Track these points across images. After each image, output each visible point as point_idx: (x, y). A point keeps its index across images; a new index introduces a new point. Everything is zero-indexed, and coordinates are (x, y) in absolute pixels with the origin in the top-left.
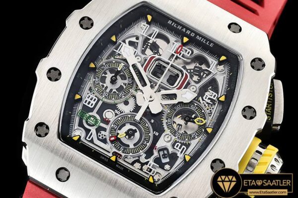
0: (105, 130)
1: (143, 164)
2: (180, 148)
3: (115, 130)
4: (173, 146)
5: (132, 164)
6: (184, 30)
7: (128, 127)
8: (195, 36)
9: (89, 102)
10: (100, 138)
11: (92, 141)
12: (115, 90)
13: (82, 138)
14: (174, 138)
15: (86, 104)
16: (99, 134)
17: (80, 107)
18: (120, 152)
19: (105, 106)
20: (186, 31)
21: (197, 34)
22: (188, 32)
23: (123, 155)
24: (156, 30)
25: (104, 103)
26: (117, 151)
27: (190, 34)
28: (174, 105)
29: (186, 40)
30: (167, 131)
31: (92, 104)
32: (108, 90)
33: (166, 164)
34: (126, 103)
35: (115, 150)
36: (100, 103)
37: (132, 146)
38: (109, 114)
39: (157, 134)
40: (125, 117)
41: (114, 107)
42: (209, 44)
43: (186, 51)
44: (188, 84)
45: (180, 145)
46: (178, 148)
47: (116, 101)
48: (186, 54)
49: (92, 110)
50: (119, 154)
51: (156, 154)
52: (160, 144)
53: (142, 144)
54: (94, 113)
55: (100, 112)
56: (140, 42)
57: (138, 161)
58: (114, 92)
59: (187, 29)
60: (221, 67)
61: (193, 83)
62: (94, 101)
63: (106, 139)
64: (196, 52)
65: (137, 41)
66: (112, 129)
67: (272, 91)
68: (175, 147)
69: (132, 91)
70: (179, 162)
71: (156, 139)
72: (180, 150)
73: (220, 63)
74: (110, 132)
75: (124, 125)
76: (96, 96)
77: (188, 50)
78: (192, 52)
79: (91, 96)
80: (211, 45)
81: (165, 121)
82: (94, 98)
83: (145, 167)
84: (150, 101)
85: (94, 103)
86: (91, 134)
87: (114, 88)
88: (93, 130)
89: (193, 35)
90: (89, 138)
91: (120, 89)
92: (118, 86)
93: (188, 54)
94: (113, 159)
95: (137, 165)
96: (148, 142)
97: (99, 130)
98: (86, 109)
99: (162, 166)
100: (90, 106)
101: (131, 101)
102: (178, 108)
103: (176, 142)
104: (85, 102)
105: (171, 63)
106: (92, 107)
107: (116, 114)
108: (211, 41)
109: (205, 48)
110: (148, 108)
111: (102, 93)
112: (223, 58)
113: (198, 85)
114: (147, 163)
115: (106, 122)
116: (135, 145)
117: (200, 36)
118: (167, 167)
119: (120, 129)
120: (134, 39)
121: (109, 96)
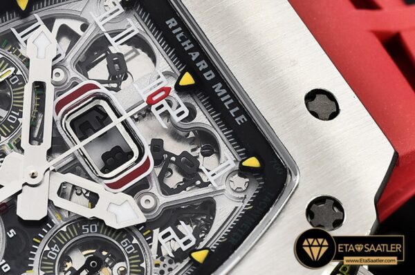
6: (195, 56)
8: (214, 81)
20: (198, 60)
21: (219, 78)
22: (202, 65)
24: (134, 25)
27: (205, 70)
28: (83, 220)
29: (188, 80)
30: (35, 273)
39: (6, 268)
42: (237, 114)
43: (179, 106)
44: (145, 184)
48: (173, 113)
59: (204, 56)
60: (241, 182)
61: (155, 187)
64: (203, 119)
65: (79, 32)
69: (5, 142)
73: (243, 171)
77: (183, 108)
78: (192, 114)
80: (240, 120)
81: (42, 247)
89: (208, 76)
93: (179, 115)
102: (90, 232)
105: (126, 116)
108: (243, 111)
109: (225, 120)
112: (253, 162)
113: (164, 200)
117: (225, 85)
120: (75, 26)
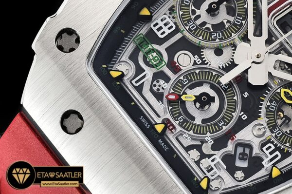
0: (167, 79)
1: (203, 156)
2: (271, 153)
3: (183, 86)
4: (263, 145)
5: (188, 149)
7: (206, 89)
9: (161, 28)
10: (155, 89)
12: (210, 26)
13: (125, 78)
14: (268, 133)
15: (155, 29)
16: (155, 82)
17: (144, 31)
18: (176, 124)
19: (183, 44)
23: (179, 129)
25: (184, 38)
26: (171, 120)
30: (263, 120)
31: (164, 33)
32: (198, 22)
33: (239, 169)
34: (219, 52)
35: (169, 116)
36: (178, 36)
37: (198, 121)
38: (185, 60)
39: (244, 117)
40: (208, 72)
41: (196, 50)
45: (273, 147)
46: (267, 152)
47: (203, 43)
49: (160, 42)
50: (172, 125)
51: (230, 147)
52: (246, 135)
53: (216, 124)
54: (162, 48)
55: (172, 51)
57: (198, 148)
58: (208, 28)
62: (169, 28)
63: (162, 94)
66: (179, 82)
68: (264, 149)
69: (235, 36)
70: (262, 173)
71: (241, 125)
72: (270, 157)
74: (174, 87)
76: (175, 23)
79: (168, 20)
82: (172, 24)
83: (205, 163)
84: (253, 62)
85: (168, 32)
86: (144, 76)
87: (211, 21)
88: (149, 72)
90: (136, 82)
91: (219, 27)
92: (217, 21)
94: (159, 127)
95: (194, 154)
96: (226, 124)
97: (158, 76)
98: (152, 37)
99: (232, 170)
100: (159, 34)
101: (227, 52)
103: (269, 141)
104: (155, 26)
106: (162, 37)
107: (195, 63)
111: (186, 21)
114: (209, 156)
115: (175, 68)
116: (204, 121)
118: (239, 174)
119: (191, 87)
121: (196, 30)
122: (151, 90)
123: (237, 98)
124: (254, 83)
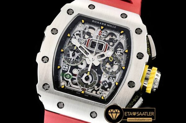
0: (75, 79)
1: (97, 91)
2: (112, 80)
3: (80, 78)
4: (109, 79)
5: (92, 92)
6: (101, 23)
7: (85, 75)
8: (107, 25)
9: (65, 68)
10: (74, 83)
11: (71, 86)
12: (75, 59)
13: (65, 85)
14: (108, 75)
15: (64, 69)
16: (73, 82)
17: (61, 71)
18: (85, 88)
19: (72, 68)
20: (102, 24)
21: (107, 24)
22: (103, 24)
23: (86, 89)
24: (87, 26)
25: (72, 67)
26: (83, 88)
27: (104, 24)
28: (104, 59)
29: (102, 27)
30: (104, 73)
31: (66, 69)
32: (72, 60)
33: (107, 88)
34: (82, 64)
35: (82, 87)
36: (70, 67)
37: (89, 84)
38: (75, 71)
39: (100, 75)
40: (83, 70)
41: (77, 67)
42: (114, 27)
43: (104, 32)
44: (109, 48)
45: (112, 78)
46: (111, 80)
47: (77, 64)
48: (104, 34)
49: (67, 71)
50: (85, 89)
51: (101, 85)
52: (102, 79)
53: (94, 82)
54: (68, 72)
55: (71, 71)
56: (81, 33)
57: (94, 90)
58: (75, 60)
59: (102, 22)
60: (122, 36)
61: (111, 47)
62: (67, 67)
63: (76, 83)
64: (109, 31)
65: (80, 33)
66: (78, 77)
67: (148, 41)
68: (110, 79)
69: (83, 58)
70: (113, 85)
71: (100, 78)
72: (113, 81)
73: (121, 34)
74: (78, 80)
75: (83, 75)
76: (67, 64)
77: (105, 32)
78: (107, 32)
79: (65, 65)
80: (115, 27)
81: (102, 68)
82: (67, 65)
83: (98, 92)
84: (92, 61)
85: (67, 68)
86: (70, 83)
87: (75, 58)
88: (70, 80)
89: (105, 25)
90: (69, 85)
91: (78, 58)
92: (76, 56)
93: (105, 33)
94: (83, 92)
95: (94, 92)
96: (96, 80)
97: (72, 79)
98: (64, 72)
99: (106, 90)
100: (65, 70)
101: (84, 62)
102: (106, 60)
103: (109, 77)
104: (63, 69)
105: (98, 40)
106: (67, 70)
107: (79, 71)
108: (114, 26)
109: (112, 29)
110: (93, 64)
111: (69, 62)
112: (122, 32)
113: (113, 48)
114: (98, 90)
115: (75, 75)
116: (91, 83)
117: (109, 24)
118: (108, 89)
119: (82, 77)
120: (78, 33)
121: (73, 63)
122: (73, 84)
123: (95, 71)
124: (97, 65)
